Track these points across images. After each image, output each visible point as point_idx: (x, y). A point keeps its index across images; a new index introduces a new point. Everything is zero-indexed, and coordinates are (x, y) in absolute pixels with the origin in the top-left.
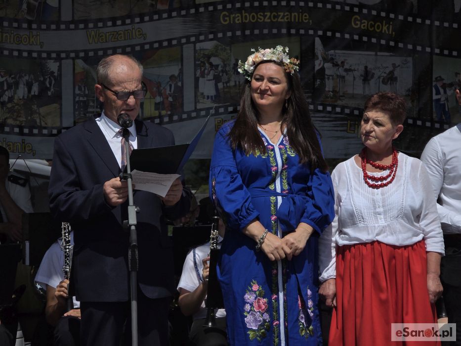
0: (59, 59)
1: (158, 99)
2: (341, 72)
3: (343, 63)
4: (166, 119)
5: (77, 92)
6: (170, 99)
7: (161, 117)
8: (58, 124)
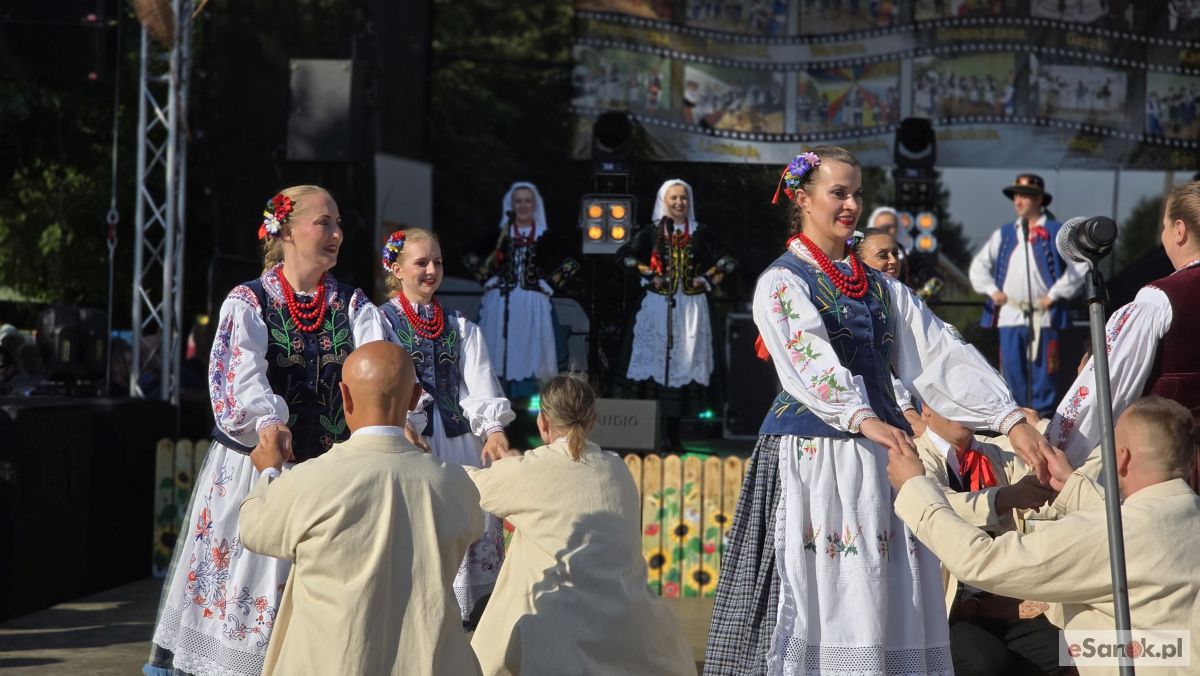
0: (784, 71)
1: (876, 110)
2: (1055, 86)
3: (1058, 78)
4: (883, 129)
5: (801, 101)
6: (888, 110)
7: (878, 127)
8: (781, 131)
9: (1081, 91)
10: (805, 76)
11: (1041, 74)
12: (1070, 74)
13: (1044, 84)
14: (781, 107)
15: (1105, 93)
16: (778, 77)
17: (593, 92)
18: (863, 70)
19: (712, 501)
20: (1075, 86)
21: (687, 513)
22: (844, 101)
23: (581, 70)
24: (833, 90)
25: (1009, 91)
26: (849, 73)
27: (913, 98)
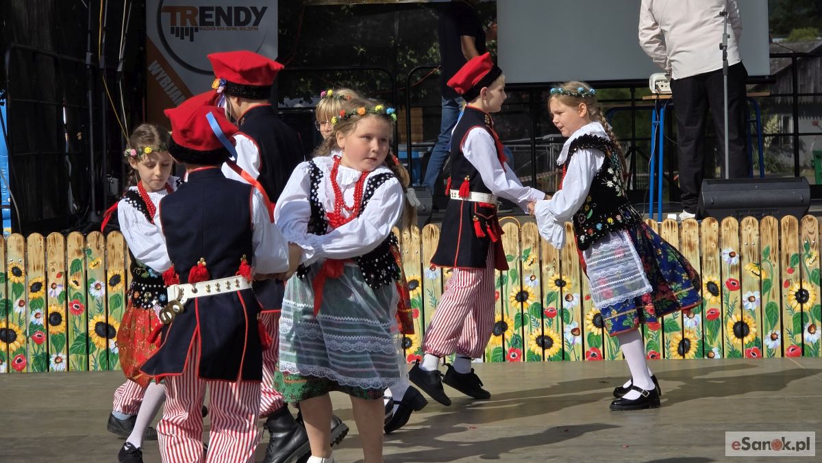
19: (550, 265)
21: (526, 278)
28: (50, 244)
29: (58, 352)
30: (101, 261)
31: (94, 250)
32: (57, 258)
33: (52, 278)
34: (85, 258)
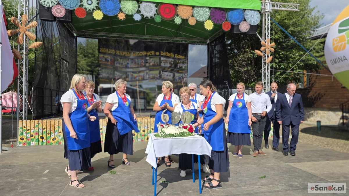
9: (167, 75)
10: (132, 73)
11: (163, 73)
12: (166, 73)
13: (163, 75)
14: (129, 77)
15: (170, 76)
16: (128, 73)
17: (102, 75)
18: (140, 72)
20: (166, 75)
22: (137, 76)
23: (100, 72)
24: (135, 75)
25: (158, 76)
26: (138, 72)
27: (146, 76)
28: (32, 122)
29: (32, 142)
30: (42, 125)
31: (40, 123)
32: (33, 124)
33: (32, 128)
34: (39, 125)
